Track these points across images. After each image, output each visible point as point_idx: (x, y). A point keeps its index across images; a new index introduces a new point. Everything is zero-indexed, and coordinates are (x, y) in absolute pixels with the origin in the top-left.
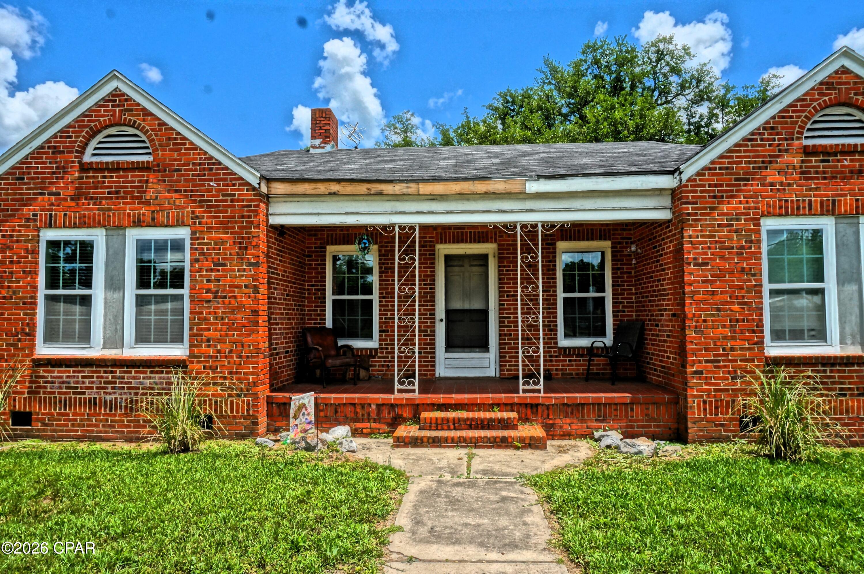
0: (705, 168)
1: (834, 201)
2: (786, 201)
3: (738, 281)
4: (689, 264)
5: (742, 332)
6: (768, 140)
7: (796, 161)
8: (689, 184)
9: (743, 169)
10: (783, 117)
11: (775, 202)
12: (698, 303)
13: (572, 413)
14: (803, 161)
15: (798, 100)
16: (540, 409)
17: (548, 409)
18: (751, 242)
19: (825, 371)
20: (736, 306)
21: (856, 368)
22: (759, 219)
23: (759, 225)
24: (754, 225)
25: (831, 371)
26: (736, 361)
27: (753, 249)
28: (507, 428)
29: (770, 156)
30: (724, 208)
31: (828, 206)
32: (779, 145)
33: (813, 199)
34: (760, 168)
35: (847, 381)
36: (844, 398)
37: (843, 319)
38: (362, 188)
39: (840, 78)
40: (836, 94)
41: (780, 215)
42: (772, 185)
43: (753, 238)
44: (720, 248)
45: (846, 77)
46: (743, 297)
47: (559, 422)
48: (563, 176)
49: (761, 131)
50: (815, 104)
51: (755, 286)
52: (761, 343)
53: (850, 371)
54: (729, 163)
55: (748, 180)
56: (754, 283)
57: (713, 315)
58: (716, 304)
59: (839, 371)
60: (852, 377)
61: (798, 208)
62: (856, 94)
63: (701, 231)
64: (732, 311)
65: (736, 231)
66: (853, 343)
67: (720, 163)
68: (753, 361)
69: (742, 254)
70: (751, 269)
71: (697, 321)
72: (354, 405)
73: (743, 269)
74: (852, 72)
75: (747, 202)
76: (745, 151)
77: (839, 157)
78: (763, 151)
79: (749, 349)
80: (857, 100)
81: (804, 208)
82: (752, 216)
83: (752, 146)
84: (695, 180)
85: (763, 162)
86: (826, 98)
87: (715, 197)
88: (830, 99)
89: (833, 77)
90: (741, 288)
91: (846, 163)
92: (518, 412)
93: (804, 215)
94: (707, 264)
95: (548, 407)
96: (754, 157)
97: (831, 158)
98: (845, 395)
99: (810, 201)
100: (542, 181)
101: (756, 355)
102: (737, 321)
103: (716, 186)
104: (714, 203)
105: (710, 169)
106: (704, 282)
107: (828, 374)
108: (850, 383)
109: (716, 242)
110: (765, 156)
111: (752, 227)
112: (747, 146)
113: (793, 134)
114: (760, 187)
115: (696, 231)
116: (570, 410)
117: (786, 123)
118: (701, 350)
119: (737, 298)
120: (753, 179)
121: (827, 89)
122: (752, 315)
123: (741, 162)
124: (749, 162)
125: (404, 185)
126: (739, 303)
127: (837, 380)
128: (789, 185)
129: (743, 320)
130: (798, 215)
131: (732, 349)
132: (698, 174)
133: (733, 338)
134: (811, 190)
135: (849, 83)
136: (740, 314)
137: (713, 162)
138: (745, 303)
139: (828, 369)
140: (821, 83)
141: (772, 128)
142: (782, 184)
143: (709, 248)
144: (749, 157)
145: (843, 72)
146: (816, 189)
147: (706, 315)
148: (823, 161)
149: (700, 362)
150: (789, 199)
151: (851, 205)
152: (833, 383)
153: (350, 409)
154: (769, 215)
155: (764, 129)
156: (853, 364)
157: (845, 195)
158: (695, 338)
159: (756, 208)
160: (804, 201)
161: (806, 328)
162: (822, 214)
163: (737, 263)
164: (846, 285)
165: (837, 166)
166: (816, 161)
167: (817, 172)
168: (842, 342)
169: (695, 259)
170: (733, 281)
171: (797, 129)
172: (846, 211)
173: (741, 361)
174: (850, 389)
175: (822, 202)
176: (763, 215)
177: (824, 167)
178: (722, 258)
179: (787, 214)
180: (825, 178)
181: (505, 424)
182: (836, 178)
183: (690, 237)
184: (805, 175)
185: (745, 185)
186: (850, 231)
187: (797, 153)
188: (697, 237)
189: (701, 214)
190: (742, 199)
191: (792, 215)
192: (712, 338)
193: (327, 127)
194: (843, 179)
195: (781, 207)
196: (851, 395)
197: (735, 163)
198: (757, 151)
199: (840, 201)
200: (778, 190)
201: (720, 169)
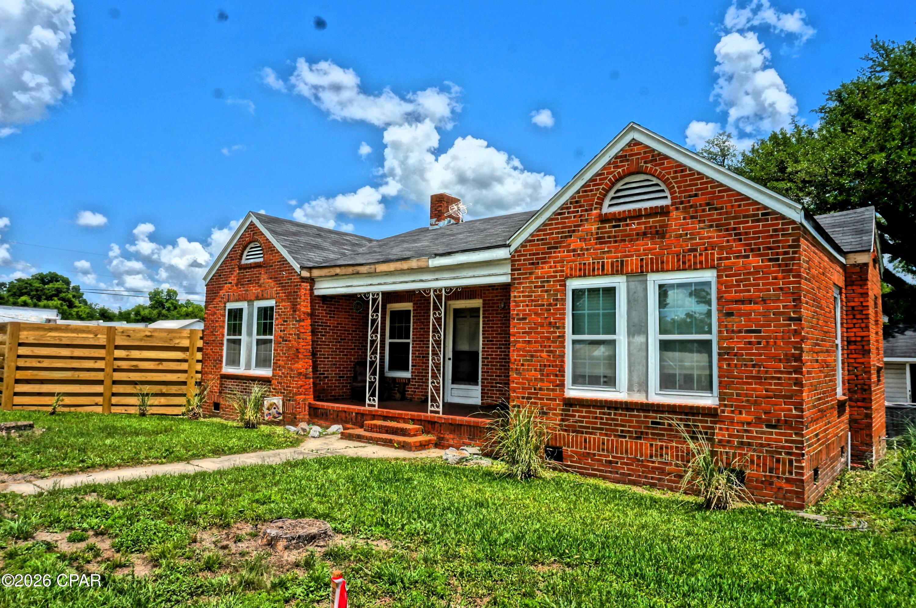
0: (527, 241)
1: (622, 262)
2: (585, 264)
3: (547, 332)
4: (514, 319)
5: (548, 375)
6: (573, 212)
7: (594, 228)
8: (516, 254)
9: (553, 238)
10: (586, 191)
11: (576, 265)
12: (518, 350)
13: (454, 431)
14: (598, 228)
15: (597, 174)
16: (437, 425)
17: (441, 426)
18: (557, 300)
19: (610, 414)
20: (545, 354)
21: (635, 413)
22: (564, 281)
23: (565, 285)
24: (560, 285)
25: (615, 414)
26: (543, 399)
27: (558, 306)
28: (404, 435)
29: (575, 226)
30: (539, 272)
31: (617, 266)
32: (581, 216)
33: (605, 260)
34: (566, 237)
35: (627, 424)
36: (624, 440)
37: (632, 368)
38: (350, 270)
39: (631, 150)
40: (628, 165)
41: (580, 276)
42: (574, 250)
43: (559, 297)
44: (535, 306)
45: (637, 149)
46: (550, 346)
47: (447, 436)
48: (449, 254)
49: (569, 205)
50: (611, 176)
51: (559, 337)
52: (562, 385)
53: (630, 416)
54: (544, 235)
55: (557, 248)
56: (558, 334)
57: (528, 360)
58: (530, 351)
59: (621, 415)
60: (632, 421)
61: (594, 270)
62: (645, 163)
63: (523, 292)
64: (541, 357)
65: (546, 291)
66: (639, 391)
67: (538, 236)
68: (555, 400)
69: (550, 310)
70: (556, 323)
71: (517, 365)
72: (345, 412)
73: (550, 323)
74: (642, 144)
75: (555, 267)
76: (556, 224)
77: (628, 222)
78: (569, 222)
79: (553, 390)
80: (647, 167)
81: (598, 269)
82: (558, 278)
83: (562, 219)
84: (520, 251)
85: (569, 232)
86: (620, 170)
87: (533, 264)
88: (623, 170)
89: (626, 151)
90: (548, 338)
91: (634, 226)
92: (424, 427)
93: (598, 275)
94: (525, 319)
95: (441, 424)
96: (563, 228)
97: (621, 223)
98: (625, 437)
99: (603, 262)
100: (437, 257)
101: (556, 395)
102: (545, 366)
103: (534, 254)
104: (532, 269)
105: (530, 241)
106: (523, 333)
107: (612, 416)
108: (630, 427)
109: (532, 301)
110: (570, 227)
111: (558, 287)
112: (558, 219)
113: (592, 205)
114: (565, 253)
115: (519, 292)
116: (453, 428)
117: (588, 196)
118: (519, 388)
119: (545, 346)
120: (561, 247)
121: (621, 162)
122: (555, 361)
123: (552, 233)
124: (558, 233)
125: (368, 266)
126: (547, 352)
127: (619, 422)
128: (587, 250)
129: (549, 366)
130: (594, 276)
131: (541, 389)
132: (522, 245)
133: (542, 380)
134: (604, 253)
135: (639, 154)
136: (548, 361)
137: (532, 235)
138: (551, 352)
139: (613, 412)
140: (616, 157)
141: (577, 202)
142: (582, 250)
143: (527, 306)
144: (558, 228)
145: (635, 145)
146: (608, 252)
147: (524, 360)
148: (614, 227)
149: (518, 398)
150: (587, 262)
151: (637, 265)
152: (616, 425)
153: (344, 414)
154: (572, 276)
155: (571, 203)
156: (633, 410)
157: (632, 256)
158: (516, 378)
159: (562, 271)
160: (598, 263)
161: (602, 375)
162: (613, 274)
163: (546, 318)
164: (636, 337)
165: (626, 230)
166: (610, 227)
167: (609, 237)
168: (630, 389)
169: (517, 315)
170: (543, 333)
171: (596, 200)
172: (632, 270)
173: (547, 399)
174: (629, 432)
175: (612, 263)
176: (567, 277)
177: (615, 232)
178: (536, 314)
179: (585, 276)
180: (615, 242)
181: (403, 432)
182: (625, 241)
183: (515, 297)
184: (600, 240)
185: (555, 252)
186: (640, 288)
187: (595, 221)
188: (520, 297)
189: (524, 278)
190: (552, 264)
191: (589, 276)
192: (527, 379)
193: (440, 209)
194: (631, 240)
195: (580, 270)
196: (630, 437)
197: (548, 234)
198: (565, 223)
199: (627, 261)
200: (579, 255)
201: (538, 240)
